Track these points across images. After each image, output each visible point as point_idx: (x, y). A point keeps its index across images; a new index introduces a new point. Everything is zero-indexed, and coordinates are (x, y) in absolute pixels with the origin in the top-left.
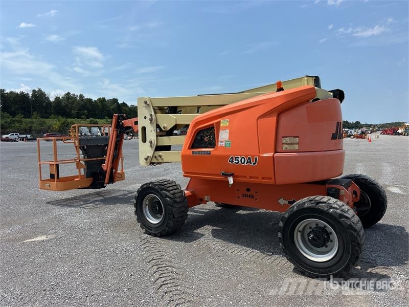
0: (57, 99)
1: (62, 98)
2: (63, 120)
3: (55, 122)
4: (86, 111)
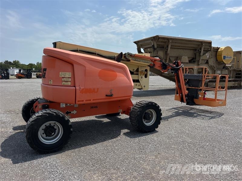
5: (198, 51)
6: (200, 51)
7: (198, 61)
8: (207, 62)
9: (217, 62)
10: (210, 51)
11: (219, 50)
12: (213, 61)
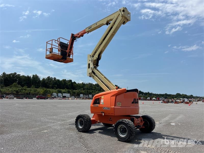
0: (44, 79)
1: (46, 79)
2: (45, 89)
3: (41, 90)
4: (56, 85)
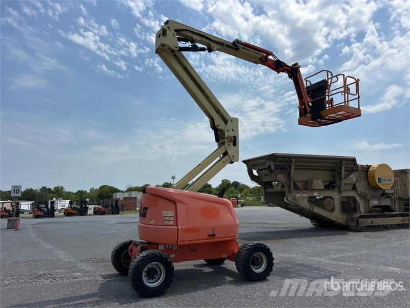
5: (338, 171)
6: (339, 171)
7: (340, 187)
8: (354, 188)
9: (370, 186)
10: (357, 170)
11: (370, 169)
12: (363, 186)
